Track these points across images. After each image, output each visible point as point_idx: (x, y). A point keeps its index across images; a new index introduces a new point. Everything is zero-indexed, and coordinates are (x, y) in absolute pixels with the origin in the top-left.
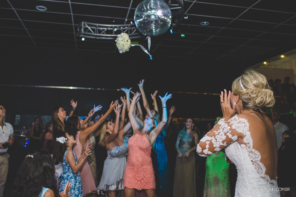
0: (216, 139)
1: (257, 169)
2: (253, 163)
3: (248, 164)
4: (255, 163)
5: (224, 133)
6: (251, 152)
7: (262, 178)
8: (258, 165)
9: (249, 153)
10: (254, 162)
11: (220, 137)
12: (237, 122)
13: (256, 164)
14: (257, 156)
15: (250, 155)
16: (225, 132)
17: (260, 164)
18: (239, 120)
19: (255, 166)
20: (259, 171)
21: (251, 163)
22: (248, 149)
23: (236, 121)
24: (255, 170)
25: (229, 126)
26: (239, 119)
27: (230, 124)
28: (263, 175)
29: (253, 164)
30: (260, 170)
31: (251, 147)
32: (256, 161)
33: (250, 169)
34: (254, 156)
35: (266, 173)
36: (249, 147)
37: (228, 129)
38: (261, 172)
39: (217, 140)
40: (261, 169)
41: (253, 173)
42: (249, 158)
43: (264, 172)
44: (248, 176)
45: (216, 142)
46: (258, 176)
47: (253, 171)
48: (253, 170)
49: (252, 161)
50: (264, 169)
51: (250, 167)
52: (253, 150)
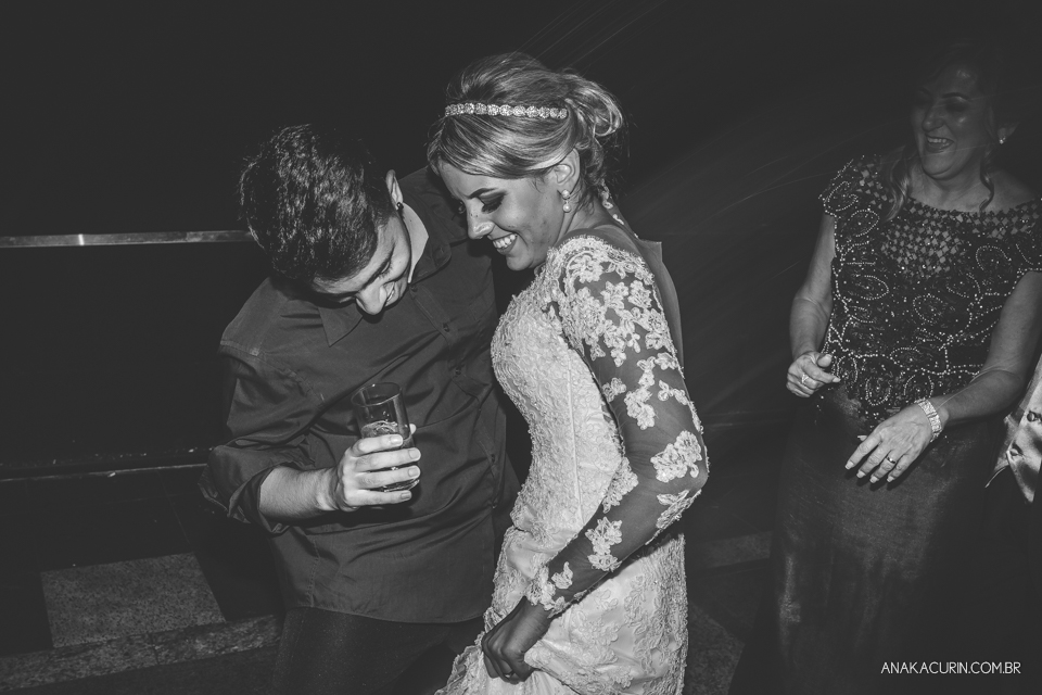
3: (590, 419)
21: (600, 414)
24: (611, 442)
29: (608, 418)
33: (593, 440)
47: (603, 447)
48: (605, 441)
51: (596, 430)
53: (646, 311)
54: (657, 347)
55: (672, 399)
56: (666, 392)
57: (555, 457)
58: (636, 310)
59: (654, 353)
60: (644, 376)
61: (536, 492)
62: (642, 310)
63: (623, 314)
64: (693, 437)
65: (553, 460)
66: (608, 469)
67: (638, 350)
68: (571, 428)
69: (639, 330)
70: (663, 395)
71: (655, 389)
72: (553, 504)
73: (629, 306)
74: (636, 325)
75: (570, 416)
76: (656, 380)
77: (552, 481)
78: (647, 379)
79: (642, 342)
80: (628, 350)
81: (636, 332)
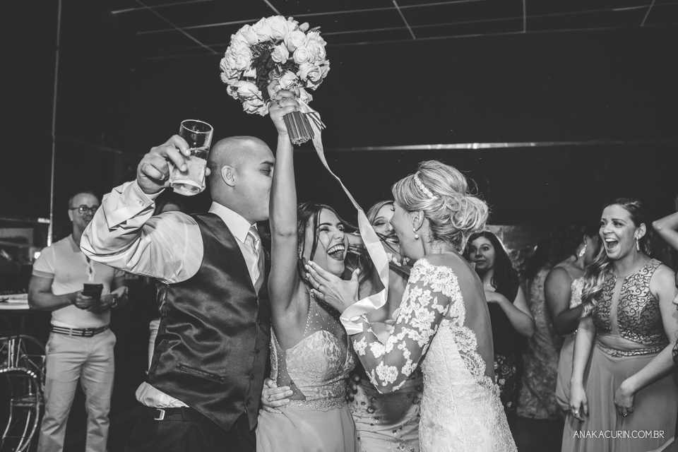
0: (417, 329)
1: (470, 368)
2: (463, 355)
3: (454, 359)
4: (466, 357)
5: (425, 307)
6: (460, 334)
7: (480, 383)
8: (472, 358)
9: (456, 335)
10: (465, 354)
11: (422, 320)
12: (436, 274)
13: (469, 358)
14: (470, 341)
15: (458, 340)
16: (427, 304)
17: (476, 356)
18: (438, 271)
19: (467, 362)
20: (473, 372)
21: (459, 356)
22: (453, 328)
23: (434, 274)
24: (466, 369)
25: (425, 289)
26: (436, 269)
27: (425, 284)
28: (481, 378)
29: (463, 358)
30: (475, 369)
31: (461, 324)
32: (468, 351)
33: (458, 369)
34: (464, 341)
35: (486, 374)
36: (457, 325)
37: (429, 295)
38: (477, 373)
39: (420, 330)
40: (478, 367)
41: (463, 376)
42: (455, 345)
43: (483, 372)
44: (454, 384)
45: (420, 333)
46: (473, 381)
47: (463, 373)
48: (464, 369)
49: (461, 352)
50: (483, 367)
51: (458, 363)
52: (464, 330)
53: (422, 307)
54: (414, 326)
55: (402, 351)
56: (402, 346)
57: (439, 381)
58: (418, 305)
59: (411, 327)
60: (400, 334)
61: (431, 402)
62: (421, 305)
63: (412, 303)
64: (397, 373)
65: (438, 384)
66: (467, 384)
67: (406, 322)
68: (445, 365)
69: (413, 314)
70: (400, 347)
71: (400, 342)
72: (441, 407)
73: (417, 301)
74: (413, 311)
75: (444, 359)
76: (404, 339)
77: (439, 394)
78: (401, 336)
79: (410, 319)
80: (403, 320)
81: (411, 314)
